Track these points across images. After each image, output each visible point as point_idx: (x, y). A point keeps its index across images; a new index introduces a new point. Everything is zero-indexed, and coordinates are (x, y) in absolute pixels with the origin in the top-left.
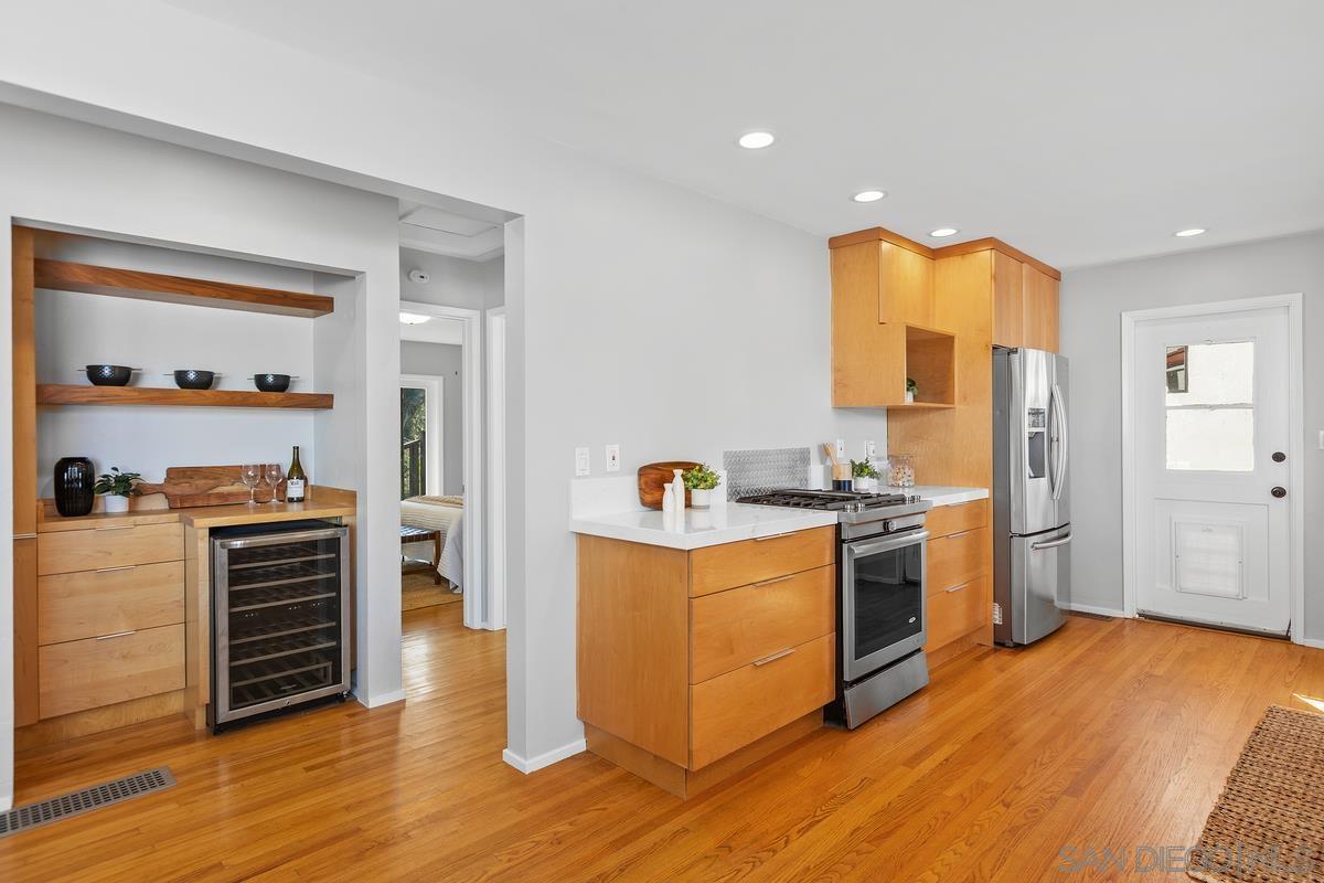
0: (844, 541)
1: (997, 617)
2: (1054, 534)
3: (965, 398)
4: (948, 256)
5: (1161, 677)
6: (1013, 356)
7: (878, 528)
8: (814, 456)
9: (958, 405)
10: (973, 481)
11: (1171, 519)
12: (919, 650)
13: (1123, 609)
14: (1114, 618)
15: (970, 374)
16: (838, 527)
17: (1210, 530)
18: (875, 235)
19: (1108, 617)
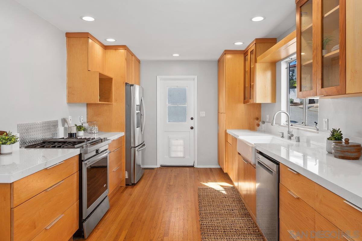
0: (83, 161)
1: (126, 176)
2: (141, 146)
3: (116, 101)
4: (110, 49)
5: (172, 185)
6: (132, 87)
7: (94, 153)
8: (60, 124)
9: (114, 103)
10: (119, 130)
11: (168, 137)
12: (106, 196)
13: (157, 165)
14: (155, 168)
15: (118, 91)
16: (80, 155)
17: (177, 140)
18: (86, 36)
19: (153, 168)
